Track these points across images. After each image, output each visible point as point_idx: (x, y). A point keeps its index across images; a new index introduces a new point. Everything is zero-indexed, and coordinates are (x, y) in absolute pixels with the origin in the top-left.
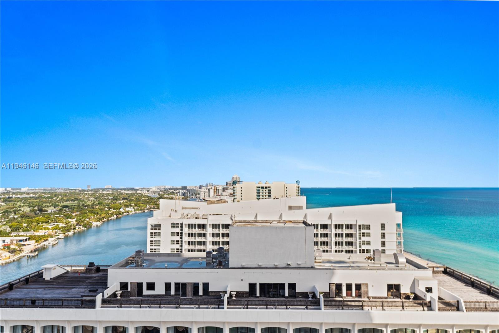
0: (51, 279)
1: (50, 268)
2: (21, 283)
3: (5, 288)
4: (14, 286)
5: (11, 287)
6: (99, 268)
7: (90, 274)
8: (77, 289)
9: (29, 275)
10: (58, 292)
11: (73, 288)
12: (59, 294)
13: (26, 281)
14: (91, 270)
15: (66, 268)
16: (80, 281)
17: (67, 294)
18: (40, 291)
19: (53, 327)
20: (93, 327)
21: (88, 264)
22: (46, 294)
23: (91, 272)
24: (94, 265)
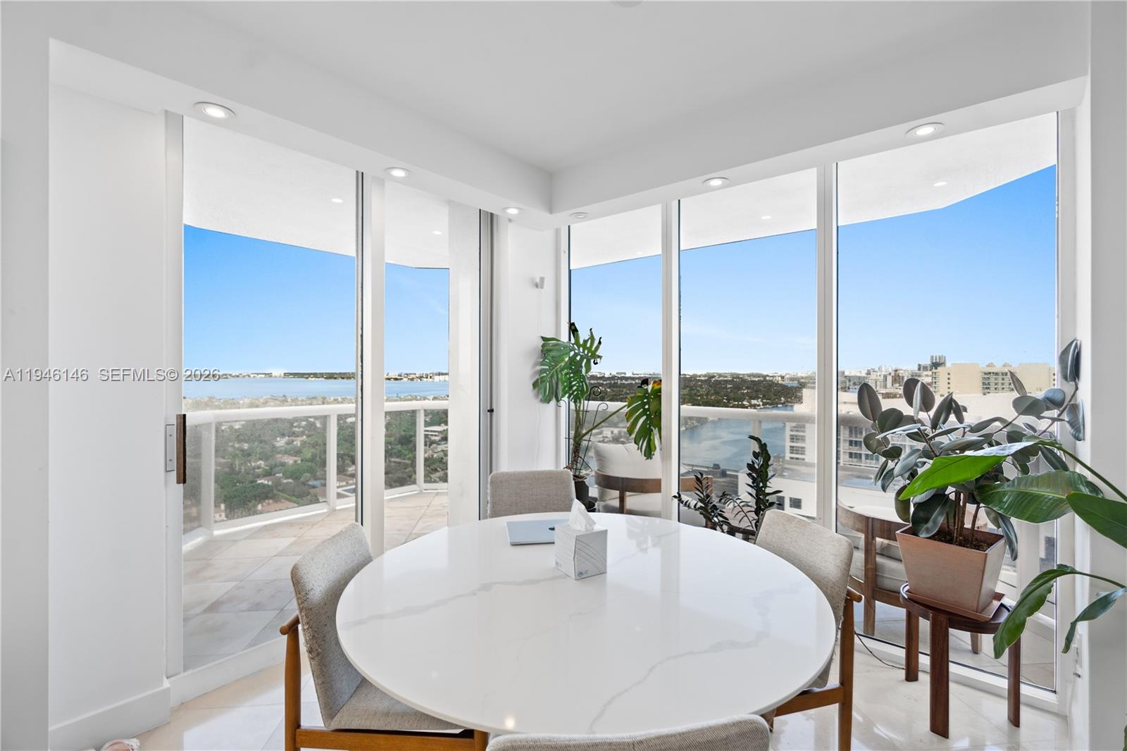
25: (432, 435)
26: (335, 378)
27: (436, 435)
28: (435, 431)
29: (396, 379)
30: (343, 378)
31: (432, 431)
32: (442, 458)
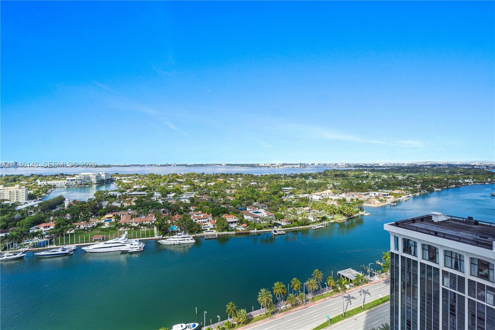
0: (438, 221)
1: (437, 215)
2: (419, 220)
3: (409, 221)
4: (416, 221)
5: (414, 221)
6: (478, 222)
7: (469, 225)
8: (465, 233)
9: (423, 216)
10: (449, 231)
11: (461, 231)
12: (450, 232)
13: (422, 219)
14: (470, 222)
15: (448, 217)
16: (463, 228)
17: (458, 234)
18: (434, 227)
19: (452, 252)
20: (488, 262)
21: (467, 218)
22: (440, 230)
23: (470, 223)
24: (473, 219)
25: (286, 191)
26: (244, 166)
27: (287, 191)
28: (287, 190)
29: (268, 167)
30: (247, 166)
31: (285, 190)
32: (291, 202)
